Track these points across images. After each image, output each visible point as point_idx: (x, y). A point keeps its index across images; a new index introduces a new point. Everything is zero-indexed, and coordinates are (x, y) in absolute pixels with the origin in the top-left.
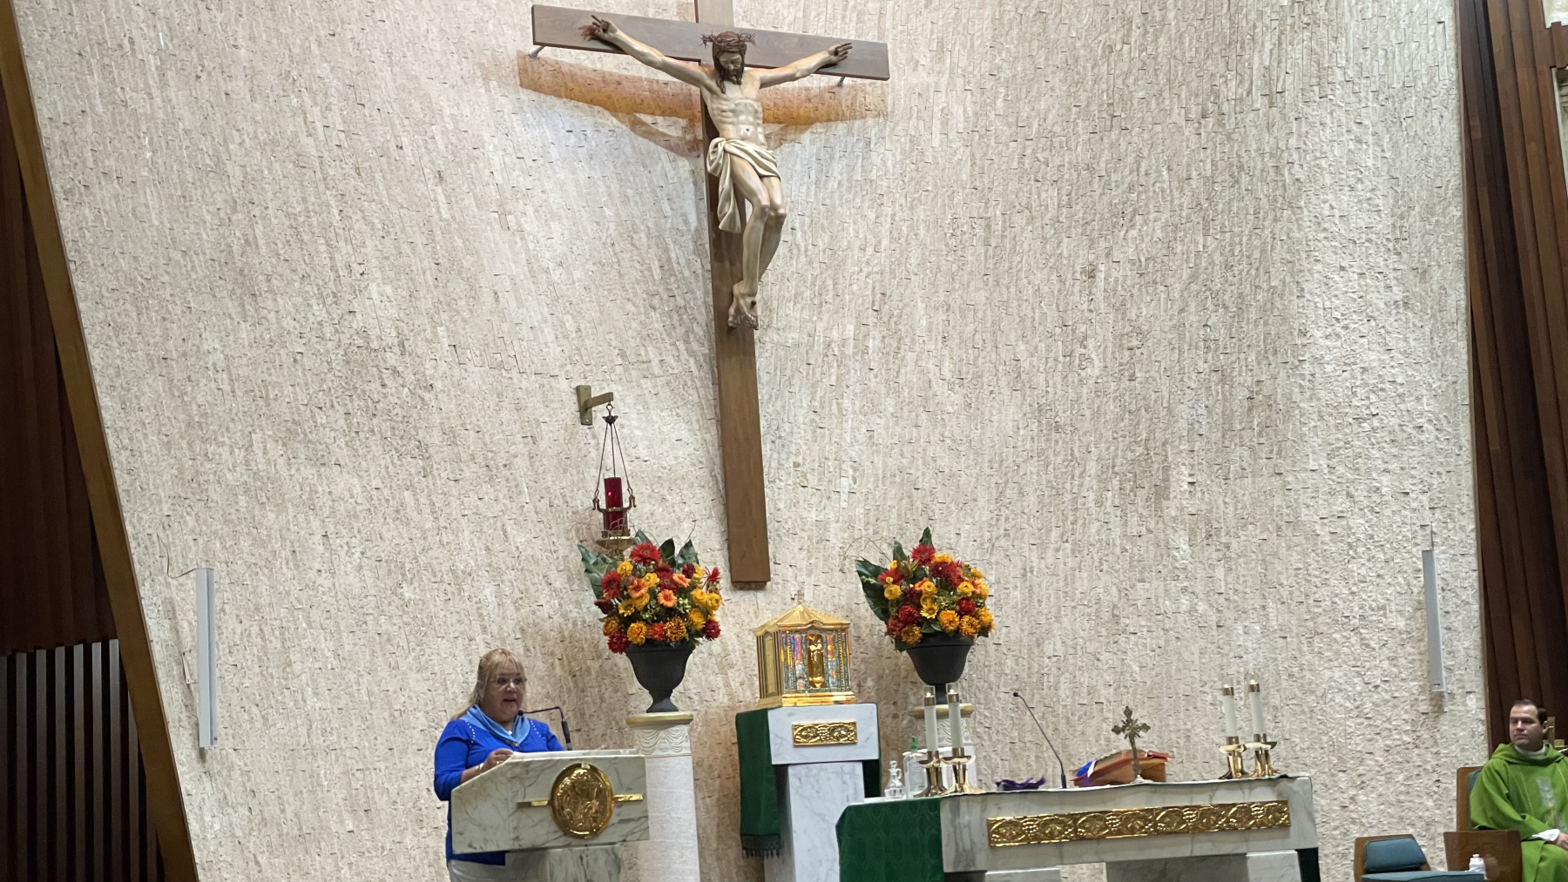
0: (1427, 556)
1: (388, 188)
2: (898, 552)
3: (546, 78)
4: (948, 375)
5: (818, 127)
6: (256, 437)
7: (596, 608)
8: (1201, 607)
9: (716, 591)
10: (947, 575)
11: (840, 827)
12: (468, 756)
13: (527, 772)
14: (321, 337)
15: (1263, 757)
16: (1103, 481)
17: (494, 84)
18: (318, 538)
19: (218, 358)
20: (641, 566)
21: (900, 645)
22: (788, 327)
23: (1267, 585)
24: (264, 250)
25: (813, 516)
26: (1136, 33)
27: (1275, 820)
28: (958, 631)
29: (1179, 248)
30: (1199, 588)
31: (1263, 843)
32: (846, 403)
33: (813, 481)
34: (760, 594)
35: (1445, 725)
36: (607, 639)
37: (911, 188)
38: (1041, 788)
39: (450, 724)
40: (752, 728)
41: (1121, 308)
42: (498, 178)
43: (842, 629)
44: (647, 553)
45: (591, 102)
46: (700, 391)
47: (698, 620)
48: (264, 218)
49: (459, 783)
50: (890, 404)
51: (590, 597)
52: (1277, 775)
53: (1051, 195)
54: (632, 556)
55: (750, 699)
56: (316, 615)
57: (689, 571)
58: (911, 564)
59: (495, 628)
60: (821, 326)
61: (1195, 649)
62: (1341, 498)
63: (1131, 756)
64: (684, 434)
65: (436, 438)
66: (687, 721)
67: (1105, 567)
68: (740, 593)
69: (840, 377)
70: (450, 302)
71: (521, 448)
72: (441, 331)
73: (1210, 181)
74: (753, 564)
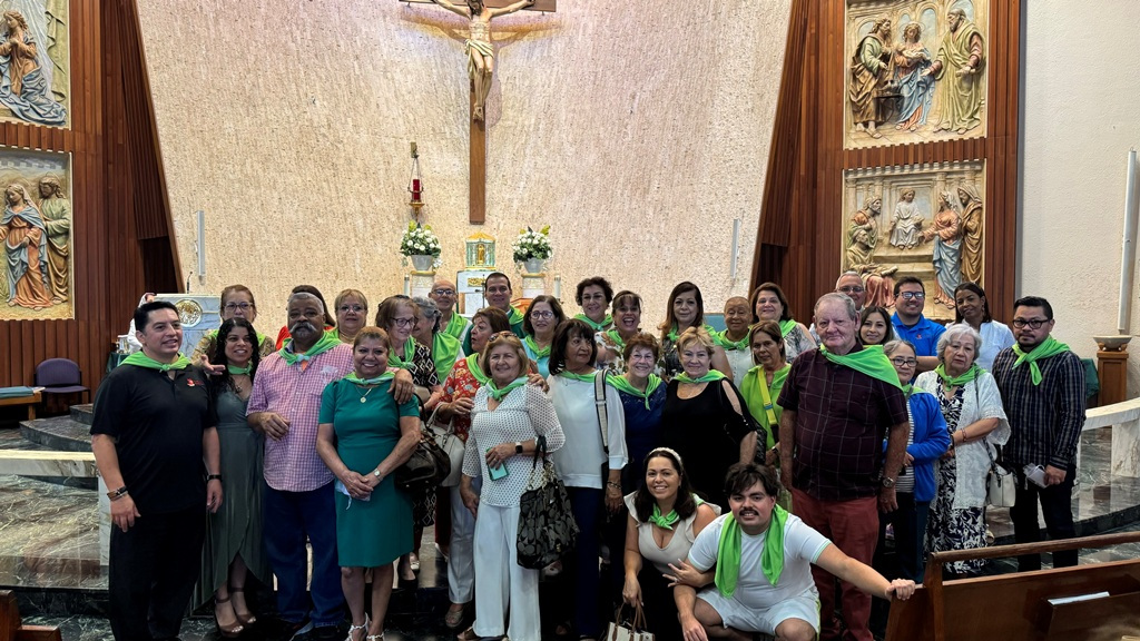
1: (331, 62)
3: (413, 15)
4: (570, 140)
5: (532, 33)
6: (249, 161)
8: (654, 239)
14: (289, 122)
16: (625, 186)
17: (388, 18)
18: (276, 199)
19: (232, 131)
22: (507, 119)
24: (263, 89)
25: (508, 196)
29: (670, 84)
30: (654, 231)
32: (527, 151)
33: (509, 182)
34: (479, 228)
37: (566, 59)
41: (643, 112)
42: (385, 57)
45: (432, 24)
46: (466, 146)
48: (264, 76)
50: (545, 152)
53: (623, 62)
56: (271, 228)
59: (361, 235)
60: (520, 119)
61: (648, 255)
62: (713, 195)
64: (457, 163)
65: (342, 161)
69: (526, 140)
70: (355, 108)
71: (382, 166)
72: (349, 120)
73: (686, 54)
74: (477, 215)
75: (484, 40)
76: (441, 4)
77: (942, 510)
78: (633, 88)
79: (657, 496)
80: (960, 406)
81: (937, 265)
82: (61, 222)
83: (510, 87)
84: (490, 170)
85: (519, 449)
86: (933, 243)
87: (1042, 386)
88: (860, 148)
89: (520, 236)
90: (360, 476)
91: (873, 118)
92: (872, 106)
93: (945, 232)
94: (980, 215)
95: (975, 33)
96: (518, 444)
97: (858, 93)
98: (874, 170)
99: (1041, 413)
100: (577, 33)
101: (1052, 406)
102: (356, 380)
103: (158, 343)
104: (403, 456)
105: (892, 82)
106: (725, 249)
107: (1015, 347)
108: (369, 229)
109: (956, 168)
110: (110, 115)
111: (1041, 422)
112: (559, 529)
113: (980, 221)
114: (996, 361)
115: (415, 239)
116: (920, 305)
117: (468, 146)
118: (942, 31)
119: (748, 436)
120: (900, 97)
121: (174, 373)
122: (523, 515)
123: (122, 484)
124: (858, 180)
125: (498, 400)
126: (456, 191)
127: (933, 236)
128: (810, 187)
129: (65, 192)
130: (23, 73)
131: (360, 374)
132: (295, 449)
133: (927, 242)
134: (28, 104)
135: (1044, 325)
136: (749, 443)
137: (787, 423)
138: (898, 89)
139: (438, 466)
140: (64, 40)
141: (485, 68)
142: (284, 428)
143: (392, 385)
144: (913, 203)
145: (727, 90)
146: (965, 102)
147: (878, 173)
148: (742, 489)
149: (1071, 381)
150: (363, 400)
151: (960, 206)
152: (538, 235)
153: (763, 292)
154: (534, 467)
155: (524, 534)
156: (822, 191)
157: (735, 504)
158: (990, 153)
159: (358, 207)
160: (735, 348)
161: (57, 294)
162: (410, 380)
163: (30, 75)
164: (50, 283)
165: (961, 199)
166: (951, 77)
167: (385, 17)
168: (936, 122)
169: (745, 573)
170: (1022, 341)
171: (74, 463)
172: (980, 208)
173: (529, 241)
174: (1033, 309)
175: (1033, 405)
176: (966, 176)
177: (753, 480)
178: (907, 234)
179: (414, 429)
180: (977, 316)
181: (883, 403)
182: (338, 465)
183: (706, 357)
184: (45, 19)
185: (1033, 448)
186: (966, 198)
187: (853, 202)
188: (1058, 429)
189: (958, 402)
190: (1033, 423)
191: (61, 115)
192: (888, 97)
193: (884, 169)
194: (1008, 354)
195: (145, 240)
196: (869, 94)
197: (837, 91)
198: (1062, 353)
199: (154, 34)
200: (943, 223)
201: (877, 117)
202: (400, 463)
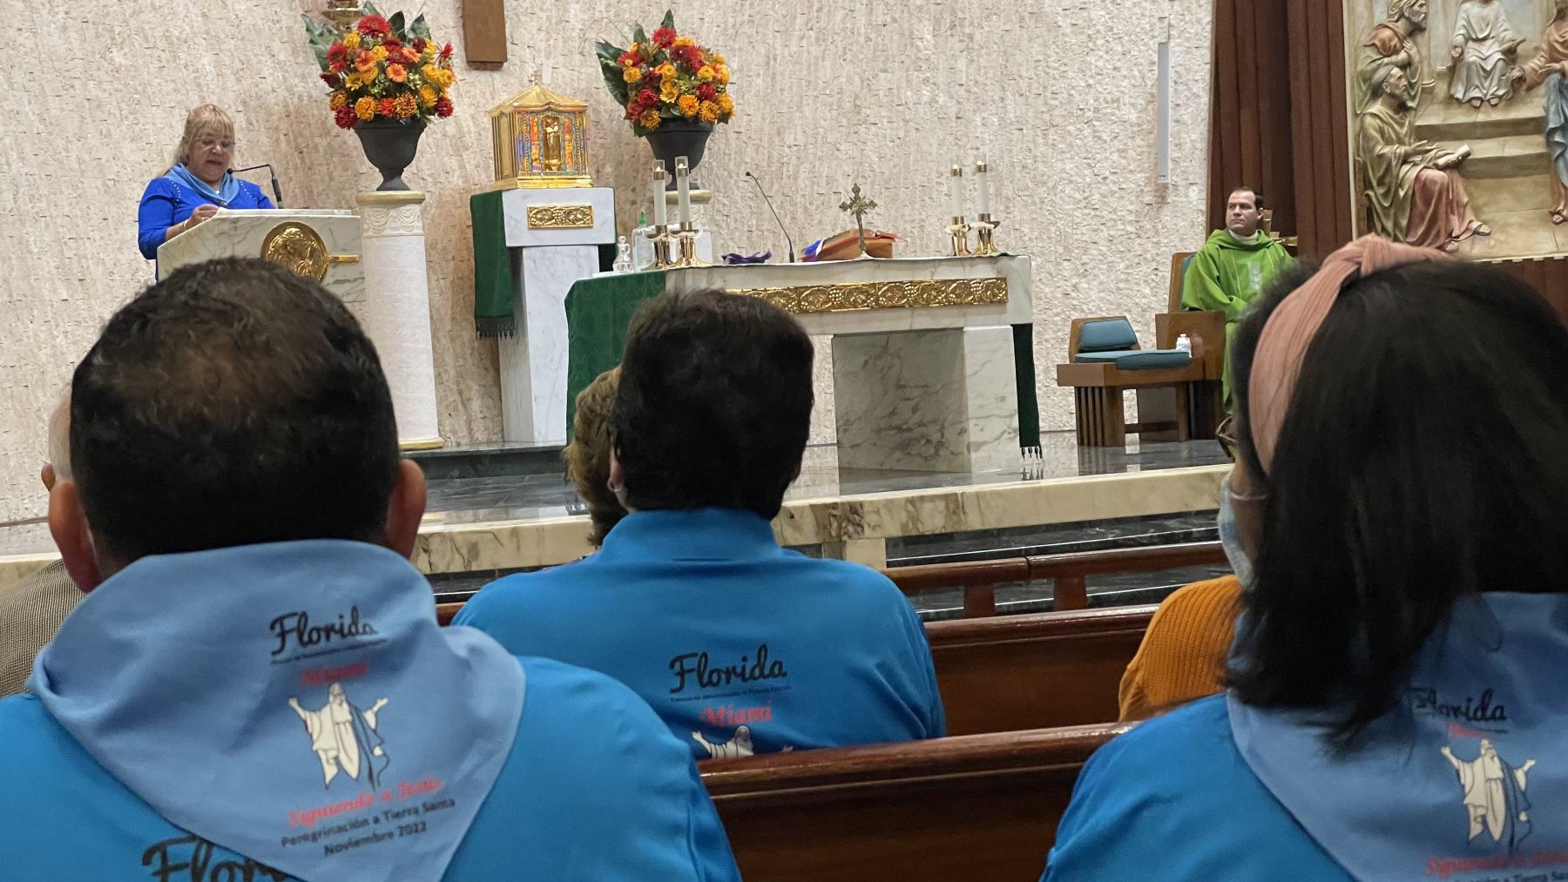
0: (1163, 46)
2: (639, 35)
7: (322, 83)
9: (449, 67)
10: (688, 59)
11: (568, 303)
12: (173, 215)
13: (236, 229)
15: (985, 236)
20: (369, 39)
21: (639, 130)
23: (1007, 77)
27: (994, 295)
28: (697, 117)
31: (980, 318)
34: (496, 75)
35: (1166, 216)
36: (334, 114)
38: (767, 262)
39: (153, 182)
40: (487, 210)
43: (580, 112)
44: (375, 26)
47: (430, 98)
49: (163, 241)
51: (317, 70)
52: (998, 253)
54: (360, 27)
55: (485, 182)
57: (420, 46)
58: (652, 47)
63: (858, 235)
66: (419, 201)
67: (848, 56)
68: (475, 74)
74: (486, 47)
81: (1558, 138)
86: (1542, 90)
127: (1544, 75)
133: (1530, 88)
144: (1495, 4)
178: (1488, 74)
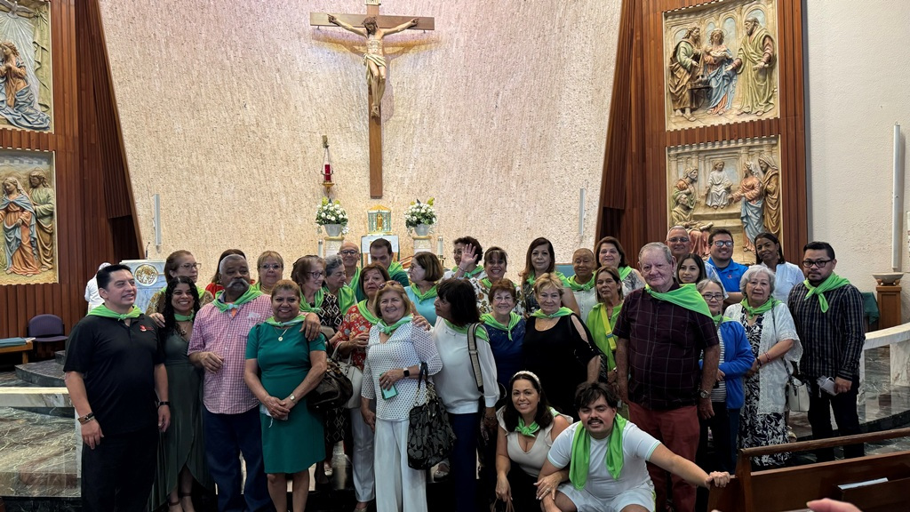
1: (258, 75)
3: (322, 36)
4: (448, 129)
5: (416, 47)
6: (194, 154)
8: (517, 206)
14: (225, 123)
16: (493, 165)
17: (302, 39)
18: (217, 183)
19: (181, 131)
22: (398, 115)
23: (538, 199)
24: (204, 97)
25: (400, 176)
26: (522, 8)
29: (526, 84)
30: (517, 200)
32: (415, 140)
33: (401, 165)
34: (378, 201)
37: (444, 67)
41: (505, 106)
42: (301, 70)
45: (337, 43)
46: (366, 138)
48: (205, 87)
50: (429, 140)
53: (489, 67)
56: (213, 207)
59: (284, 210)
60: (409, 115)
61: (513, 219)
62: (563, 170)
64: (360, 150)
65: (268, 152)
69: (414, 132)
70: (278, 110)
71: (300, 155)
72: (273, 119)
73: (538, 60)
74: (376, 192)
75: (378, 54)
76: (344, 27)
77: (749, 416)
78: (497, 88)
79: (522, 411)
80: (760, 331)
81: (745, 220)
82: (47, 206)
83: (399, 90)
84: (386, 156)
85: (407, 373)
86: (740, 203)
87: (829, 313)
88: (679, 129)
89: (410, 207)
90: (279, 400)
91: (689, 105)
92: (687, 96)
93: (750, 194)
94: (777, 179)
95: (766, 36)
96: (406, 369)
97: (676, 86)
98: (691, 147)
99: (829, 334)
100: (452, 46)
101: (838, 329)
102: (275, 323)
103: (119, 298)
104: (313, 383)
105: (703, 76)
106: (574, 213)
107: (806, 282)
108: (291, 205)
109: (757, 143)
110: (85, 122)
111: (829, 342)
112: (441, 437)
113: (777, 184)
114: (791, 294)
115: (327, 212)
116: (731, 252)
117: (368, 137)
118: (740, 36)
119: (594, 359)
120: (709, 88)
121: (129, 321)
122: (412, 427)
123: (90, 411)
124: (678, 155)
125: (388, 335)
126: (359, 173)
127: (740, 197)
128: (641, 161)
129: (50, 183)
130: (16, 90)
131: (278, 318)
132: (228, 381)
133: (736, 202)
134: (20, 114)
135: (828, 264)
136: (594, 365)
137: (622, 349)
138: (707, 82)
139: (341, 390)
140: (48, 63)
141: (380, 76)
142: (219, 363)
143: (304, 325)
144: (724, 172)
145: (572, 87)
146: (761, 91)
147: (694, 149)
148: (588, 403)
149: (852, 308)
150: (280, 339)
151: (761, 173)
152: (425, 205)
153: (604, 245)
154: (419, 387)
155: (414, 442)
156: (650, 164)
157: (585, 416)
158: (783, 130)
159: (282, 188)
160: (582, 290)
161: (44, 263)
162: (318, 321)
163: (22, 91)
164: (39, 254)
165: (762, 168)
166: (749, 70)
167: (299, 38)
168: (739, 107)
169: (593, 471)
170: (811, 278)
171: (56, 396)
172: (777, 174)
173: (418, 210)
174: (818, 252)
175: (823, 329)
176: (765, 149)
177: (597, 395)
178: (719, 197)
179: (321, 361)
180: (773, 258)
181: (698, 330)
182: (262, 392)
183: (558, 297)
184: (32, 47)
185: (824, 364)
186: (765, 166)
187: (676, 172)
188: (844, 346)
189: (758, 328)
190: (823, 343)
191: (46, 122)
192: (700, 89)
193: (699, 146)
194: (800, 288)
195: (113, 219)
196: (685, 86)
197: (659, 85)
198: (844, 286)
199: (118, 56)
200: (748, 187)
201: (692, 105)
202: (311, 389)
